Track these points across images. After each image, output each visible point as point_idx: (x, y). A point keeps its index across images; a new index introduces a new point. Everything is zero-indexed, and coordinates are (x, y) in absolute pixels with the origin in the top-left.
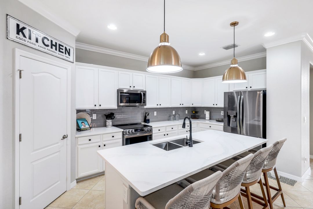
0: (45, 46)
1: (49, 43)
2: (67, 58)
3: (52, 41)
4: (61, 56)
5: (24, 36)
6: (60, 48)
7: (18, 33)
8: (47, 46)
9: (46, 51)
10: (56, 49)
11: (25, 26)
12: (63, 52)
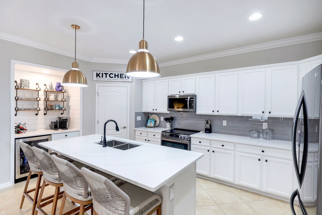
0: (110, 78)
1: (113, 76)
2: (127, 81)
3: (115, 74)
4: (122, 80)
5: (100, 77)
6: (121, 76)
7: (97, 77)
8: (113, 77)
9: (111, 80)
10: (118, 78)
11: (100, 72)
12: (123, 78)
